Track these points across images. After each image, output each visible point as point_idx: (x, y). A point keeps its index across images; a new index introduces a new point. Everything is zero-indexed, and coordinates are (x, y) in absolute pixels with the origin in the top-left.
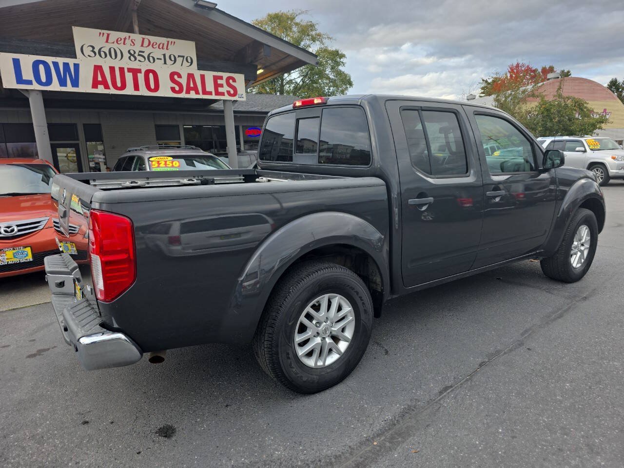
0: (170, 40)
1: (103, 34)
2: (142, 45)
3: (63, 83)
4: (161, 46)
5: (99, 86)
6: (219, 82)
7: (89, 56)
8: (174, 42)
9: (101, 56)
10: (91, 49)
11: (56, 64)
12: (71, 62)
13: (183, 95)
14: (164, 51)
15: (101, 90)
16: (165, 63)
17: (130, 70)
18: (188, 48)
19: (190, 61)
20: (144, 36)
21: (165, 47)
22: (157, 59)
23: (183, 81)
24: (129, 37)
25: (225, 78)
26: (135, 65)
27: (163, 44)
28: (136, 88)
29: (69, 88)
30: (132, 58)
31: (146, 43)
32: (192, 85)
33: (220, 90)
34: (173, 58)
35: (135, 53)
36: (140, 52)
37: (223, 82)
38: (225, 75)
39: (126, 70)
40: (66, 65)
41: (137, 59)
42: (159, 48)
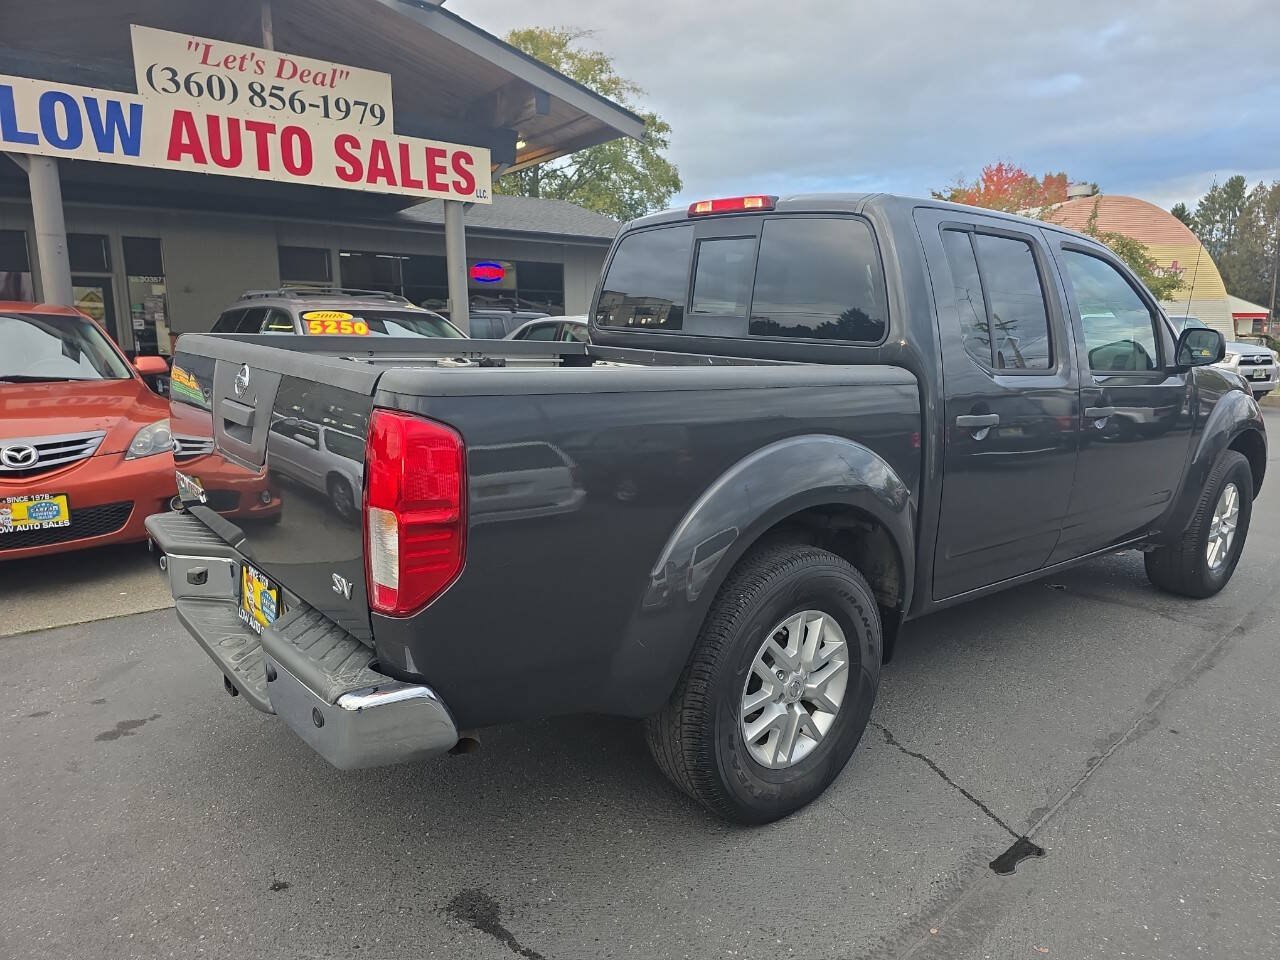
0: (339, 67)
1: (197, 45)
2: (279, 75)
3: (105, 144)
4: (319, 80)
5: (184, 156)
6: (439, 161)
7: (164, 90)
8: (348, 73)
9: (189, 91)
10: (170, 75)
11: (91, 103)
12: (125, 100)
13: (362, 185)
14: (326, 90)
15: (186, 163)
16: (327, 115)
17: (250, 125)
18: (376, 87)
19: (377, 112)
20: (283, 56)
21: (328, 81)
22: (311, 105)
23: (364, 155)
24: (253, 55)
25: (450, 155)
26: (262, 115)
27: (324, 75)
28: (263, 164)
29: (118, 156)
30: (257, 100)
31: (288, 70)
32: (381, 165)
33: (440, 178)
34: (343, 106)
35: (263, 89)
36: (274, 88)
37: (446, 162)
38: (451, 148)
39: (243, 126)
40: (113, 107)
41: (268, 104)
42: (315, 82)
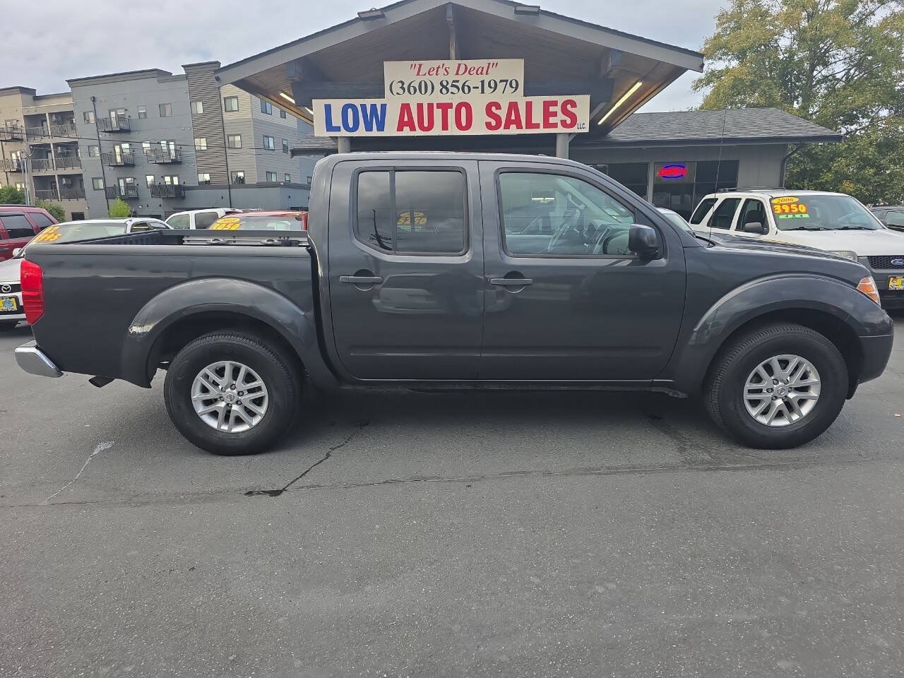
0: (491, 61)
1: (415, 65)
2: (457, 74)
3: (369, 128)
4: (480, 71)
5: (405, 128)
6: (552, 109)
7: (398, 94)
8: (497, 64)
9: (409, 92)
10: (400, 85)
11: (363, 107)
12: (378, 102)
13: (501, 131)
14: (483, 77)
15: (407, 132)
16: (483, 92)
17: (439, 106)
18: (514, 69)
19: (514, 85)
20: (460, 62)
21: (484, 72)
22: (474, 88)
23: (503, 114)
24: (444, 65)
25: (560, 104)
26: (445, 99)
27: (483, 68)
28: (445, 127)
29: (375, 133)
30: (444, 91)
31: (462, 69)
32: (513, 117)
33: (552, 120)
34: (493, 85)
35: (448, 83)
36: (454, 81)
37: (558, 109)
38: (561, 99)
39: (435, 107)
40: (374, 107)
41: (450, 92)
42: (477, 74)
